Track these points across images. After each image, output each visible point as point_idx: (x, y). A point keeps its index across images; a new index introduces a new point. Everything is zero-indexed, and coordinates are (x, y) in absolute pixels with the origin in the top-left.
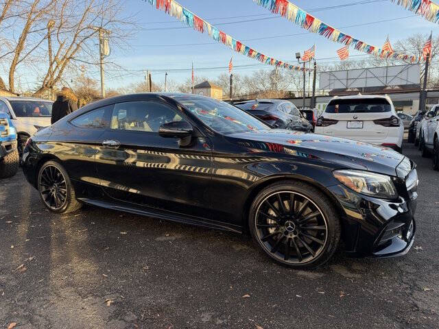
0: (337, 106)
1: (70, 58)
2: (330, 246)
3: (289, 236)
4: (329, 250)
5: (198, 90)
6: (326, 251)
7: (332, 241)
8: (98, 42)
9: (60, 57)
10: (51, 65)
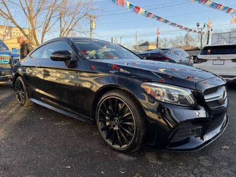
0: (209, 51)
1: (71, 29)
2: (137, 138)
3: (115, 128)
4: (136, 141)
5: (142, 47)
6: (135, 141)
7: (138, 135)
8: (90, 22)
9: (65, 29)
10: (61, 33)
